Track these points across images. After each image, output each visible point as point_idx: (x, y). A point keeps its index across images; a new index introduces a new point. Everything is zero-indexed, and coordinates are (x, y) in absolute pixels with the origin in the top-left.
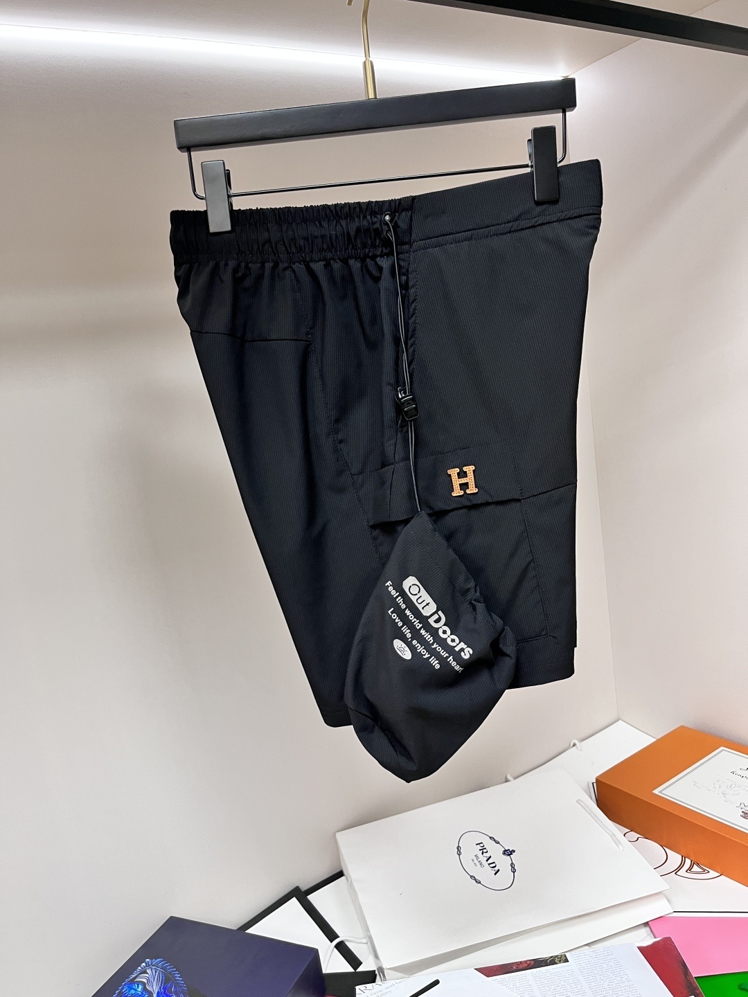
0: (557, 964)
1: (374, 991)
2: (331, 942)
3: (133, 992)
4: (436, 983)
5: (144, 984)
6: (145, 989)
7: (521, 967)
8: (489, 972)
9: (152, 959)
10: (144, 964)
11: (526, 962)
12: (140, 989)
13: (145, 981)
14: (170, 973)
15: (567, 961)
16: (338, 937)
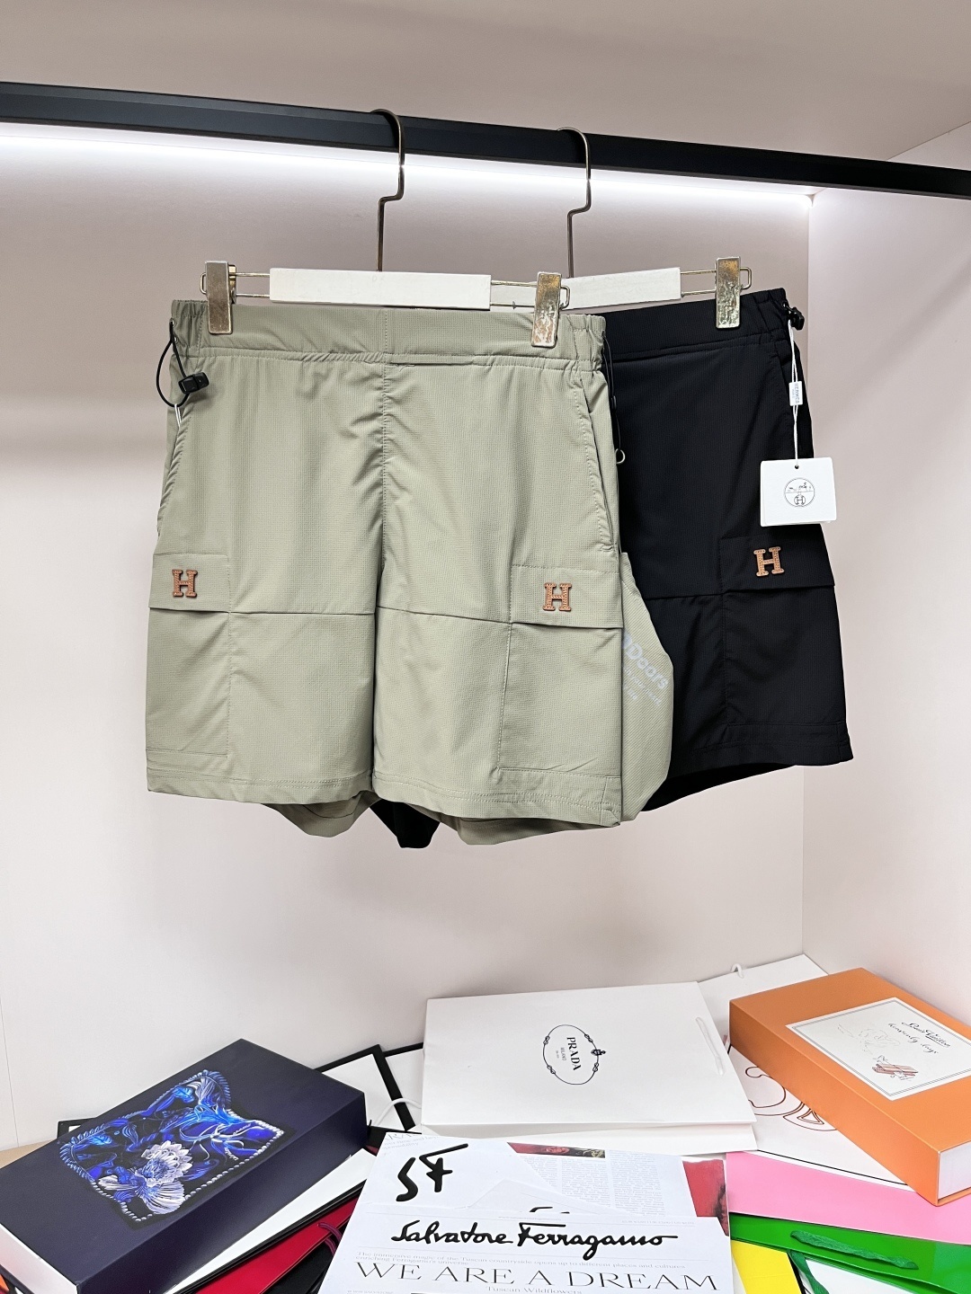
0: (591, 1156)
1: (401, 1140)
2: (393, 1099)
3: (181, 1094)
4: (466, 1146)
5: (194, 1090)
6: (193, 1094)
7: (554, 1151)
8: (520, 1149)
9: (209, 1071)
10: (200, 1074)
11: (561, 1148)
12: (188, 1094)
13: (196, 1087)
14: (221, 1086)
15: (603, 1156)
16: (401, 1097)
